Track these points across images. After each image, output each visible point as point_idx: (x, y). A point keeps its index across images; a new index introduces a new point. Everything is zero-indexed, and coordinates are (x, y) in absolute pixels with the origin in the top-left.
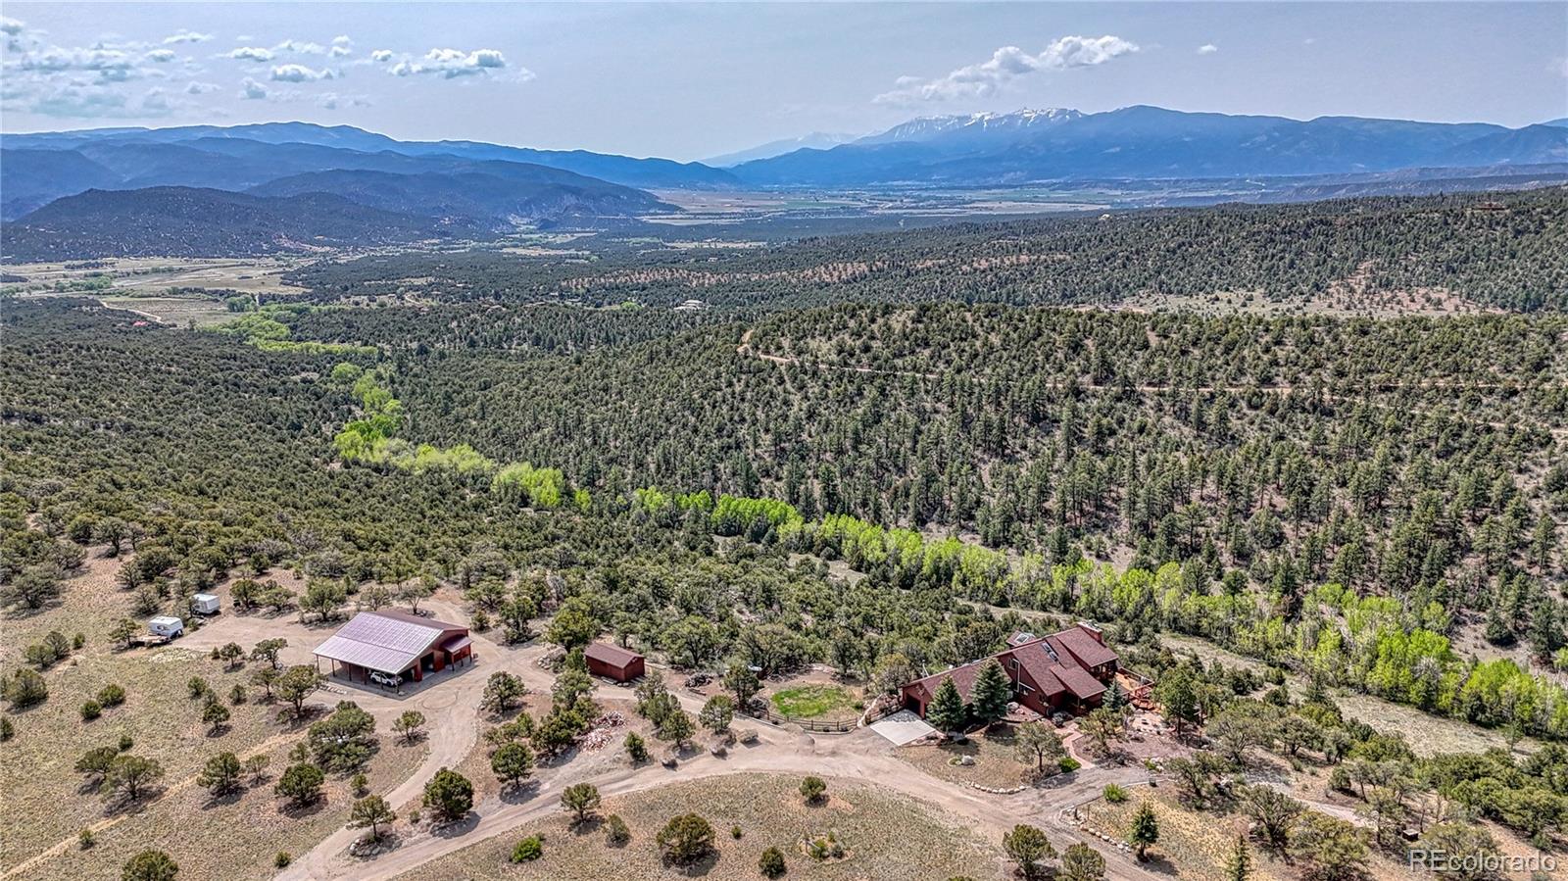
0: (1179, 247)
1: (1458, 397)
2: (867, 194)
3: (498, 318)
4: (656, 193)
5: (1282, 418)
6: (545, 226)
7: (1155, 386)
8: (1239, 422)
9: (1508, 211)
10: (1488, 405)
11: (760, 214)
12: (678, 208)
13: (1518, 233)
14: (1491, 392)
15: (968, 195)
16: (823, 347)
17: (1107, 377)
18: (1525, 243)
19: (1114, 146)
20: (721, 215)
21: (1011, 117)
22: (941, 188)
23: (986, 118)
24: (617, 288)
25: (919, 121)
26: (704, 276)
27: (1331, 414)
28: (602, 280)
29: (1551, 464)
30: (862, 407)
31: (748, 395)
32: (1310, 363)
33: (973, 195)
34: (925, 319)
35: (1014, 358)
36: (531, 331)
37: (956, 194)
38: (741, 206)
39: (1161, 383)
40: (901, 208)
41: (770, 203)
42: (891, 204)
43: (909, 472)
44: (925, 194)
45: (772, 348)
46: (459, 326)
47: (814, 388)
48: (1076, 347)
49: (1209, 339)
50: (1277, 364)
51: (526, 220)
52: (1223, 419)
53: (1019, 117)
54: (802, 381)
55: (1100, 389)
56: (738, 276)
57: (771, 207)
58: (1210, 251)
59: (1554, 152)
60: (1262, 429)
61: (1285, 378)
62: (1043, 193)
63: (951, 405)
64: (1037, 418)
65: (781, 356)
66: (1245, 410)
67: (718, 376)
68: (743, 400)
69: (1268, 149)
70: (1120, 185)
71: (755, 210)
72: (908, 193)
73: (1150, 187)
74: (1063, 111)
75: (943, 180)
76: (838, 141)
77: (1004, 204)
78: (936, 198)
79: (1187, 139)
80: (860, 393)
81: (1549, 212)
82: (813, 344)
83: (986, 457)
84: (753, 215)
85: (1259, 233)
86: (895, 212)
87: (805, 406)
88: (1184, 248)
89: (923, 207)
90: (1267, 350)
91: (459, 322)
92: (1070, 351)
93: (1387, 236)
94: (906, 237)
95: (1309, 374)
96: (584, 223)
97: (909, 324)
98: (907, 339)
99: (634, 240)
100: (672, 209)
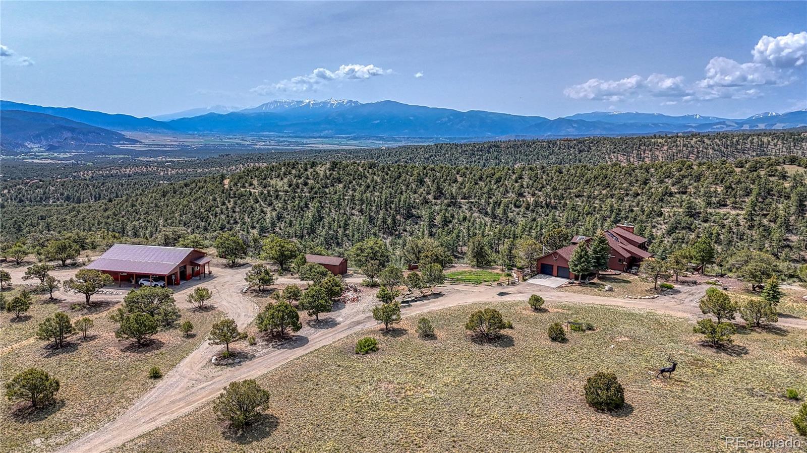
0: (430, 157)
1: (613, 198)
2: (250, 138)
3: (38, 187)
4: (123, 133)
5: (533, 211)
6: (51, 148)
7: (467, 199)
8: (512, 214)
9: (575, 142)
10: (628, 201)
11: (188, 146)
12: (138, 141)
13: (580, 151)
14: (627, 195)
15: (305, 141)
16: (281, 184)
17: (440, 196)
18: (584, 156)
19: (377, 120)
20: (165, 146)
21: (324, 103)
22: (290, 137)
23: (312, 102)
24: (112, 175)
25: (276, 102)
26: (167, 170)
27: (556, 208)
28: (101, 172)
29: (665, 223)
30: (309, 214)
31: (237, 209)
32: (540, 186)
33: (308, 141)
34: (336, 169)
35: (390, 187)
36: (62, 194)
37: (298, 140)
38: (177, 141)
39: (470, 197)
40: (270, 145)
41: (194, 140)
42: (264, 143)
43: (344, 246)
44: (281, 139)
45: (247, 185)
46: (9, 193)
47: (278, 205)
48: (421, 182)
49: (487, 177)
50: (523, 187)
51: (37, 145)
52: (505, 212)
53: (329, 103)
54: (271, 200)
55: (439, 201)
56: (189, 170)
57: (195, 142)
58: (445, 159)
59: (569, 130)
60: (524, 217)
61: (529, 193)
62: (344, 141)
63: (361, 211)
64: (409, 216)
65: (253, 189)
66: (513, 208)
67: (215, 199)
68: (234, 212)
69: (448, 124)
70: (381, 139)
71: (185, 144)
72: (272, 138)
73: (395, 140)
74: (351, 101)
75: (291, 133)
76: (231, 110)
77: (324, 146)
78: (288, 142)
79: (411, 118)
80: (307, 206)
81: (592, 143)
82: (273, 182)
83: (385, 236)
84: (185, 146)
85: (467, 151)
86: (267, 147)
87: (274, 214)
88: (432, 158)
89: (282, 145)
90: (516, 182)
91: (9, 190)
92: (419, 184)
93: (524, 152)
94: (282, 155)
95: (540, 191)
96: (77, 148)
97: (327, 171)
98: (328, 179)
99: (113, 156)
100: (134, 141)
